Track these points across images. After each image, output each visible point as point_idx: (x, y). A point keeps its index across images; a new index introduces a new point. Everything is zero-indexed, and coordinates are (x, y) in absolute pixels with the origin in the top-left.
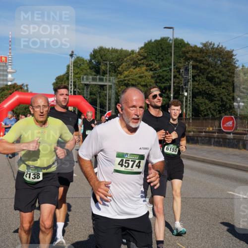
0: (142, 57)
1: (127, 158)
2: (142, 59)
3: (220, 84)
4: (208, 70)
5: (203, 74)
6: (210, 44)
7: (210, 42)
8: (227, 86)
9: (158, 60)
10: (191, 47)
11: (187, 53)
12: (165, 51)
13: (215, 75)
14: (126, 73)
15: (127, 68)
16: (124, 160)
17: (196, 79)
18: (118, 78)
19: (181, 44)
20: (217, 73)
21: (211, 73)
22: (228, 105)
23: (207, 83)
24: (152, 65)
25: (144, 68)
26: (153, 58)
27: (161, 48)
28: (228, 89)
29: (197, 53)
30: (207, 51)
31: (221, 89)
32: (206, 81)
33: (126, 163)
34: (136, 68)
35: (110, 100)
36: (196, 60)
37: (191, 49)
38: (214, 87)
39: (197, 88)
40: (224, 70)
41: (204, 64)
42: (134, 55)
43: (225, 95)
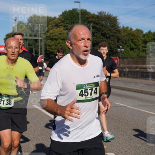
0: (61, 21)
1: (85, 88)
2: (61, 23)
3: (109, 38)
4: (102, 29)
5: (99, 32)
6: (103, 13)
7: (103, 11)
8: (114, 39)
9: (71, 23)
10: (92, 14)
11: (89, 18)
12: (76, 17)
13: (107, 32)
14: (51, 31)
15: (52, 28)
16: (84, 90)
17: (95, 35)
18: (46, 35)
19: (85, 13)
20: (107, 31)
21: (104, 31)
22: (114, 51)
23: (101, 37)
24: (67, 26)
25: (62, 28)
26: (68, 22)
27: (73, 15)
28: (114, 41)
29: (95, 18)
30: (101, 17)
31: (110, 40)
32: (101, 36)
33: (85, 93)
34: (57, 28)
35: (41, 49)
36: (94, 23)
37: (91, 16)
38: (106, 40)
39: (96, 41)
40: (112, 29)
41: (99, 25)
42: (56, 20)
43: (113, 45)
